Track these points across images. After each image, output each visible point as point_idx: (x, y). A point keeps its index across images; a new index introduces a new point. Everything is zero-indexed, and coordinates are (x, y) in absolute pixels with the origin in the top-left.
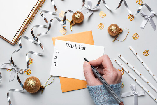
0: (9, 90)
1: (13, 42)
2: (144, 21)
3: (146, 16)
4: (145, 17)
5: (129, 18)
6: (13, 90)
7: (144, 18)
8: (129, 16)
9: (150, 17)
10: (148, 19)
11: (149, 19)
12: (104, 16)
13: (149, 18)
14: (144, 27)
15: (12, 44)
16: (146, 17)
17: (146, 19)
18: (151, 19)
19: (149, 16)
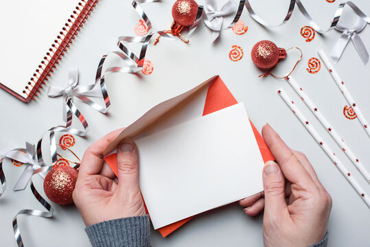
0: (19, 214)
1: (25, 96)
2: (340, 43)
3: (344, 29)
4: (342, 32)
5: (303, 35)
6: (27, 212)
7: (340, 35)
8: (304, 30)
9: (355, 31)
10: (349, 36)
11: (353, 37)
12: (243, 31)
13: (352, 35)
14: (339, 56)
15: (24, 100)
16: (345, 32)
17: (345, 37)
18: (357, 38)
19: (352, 31)
